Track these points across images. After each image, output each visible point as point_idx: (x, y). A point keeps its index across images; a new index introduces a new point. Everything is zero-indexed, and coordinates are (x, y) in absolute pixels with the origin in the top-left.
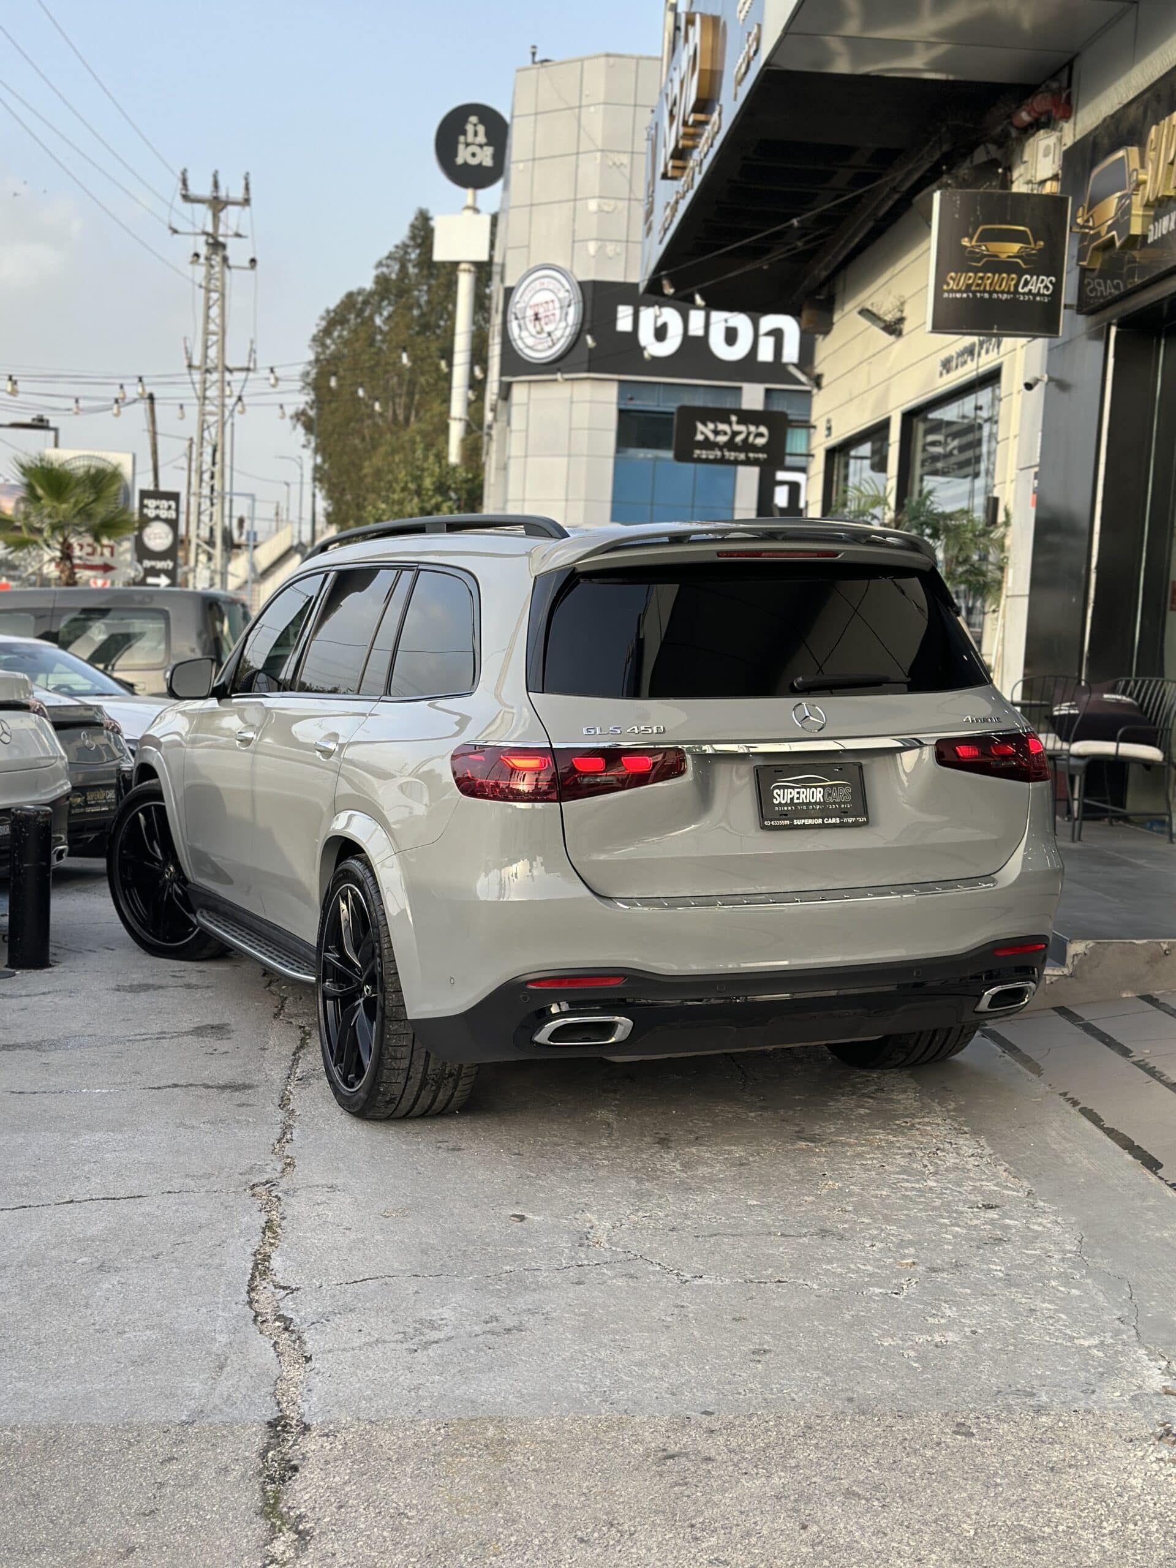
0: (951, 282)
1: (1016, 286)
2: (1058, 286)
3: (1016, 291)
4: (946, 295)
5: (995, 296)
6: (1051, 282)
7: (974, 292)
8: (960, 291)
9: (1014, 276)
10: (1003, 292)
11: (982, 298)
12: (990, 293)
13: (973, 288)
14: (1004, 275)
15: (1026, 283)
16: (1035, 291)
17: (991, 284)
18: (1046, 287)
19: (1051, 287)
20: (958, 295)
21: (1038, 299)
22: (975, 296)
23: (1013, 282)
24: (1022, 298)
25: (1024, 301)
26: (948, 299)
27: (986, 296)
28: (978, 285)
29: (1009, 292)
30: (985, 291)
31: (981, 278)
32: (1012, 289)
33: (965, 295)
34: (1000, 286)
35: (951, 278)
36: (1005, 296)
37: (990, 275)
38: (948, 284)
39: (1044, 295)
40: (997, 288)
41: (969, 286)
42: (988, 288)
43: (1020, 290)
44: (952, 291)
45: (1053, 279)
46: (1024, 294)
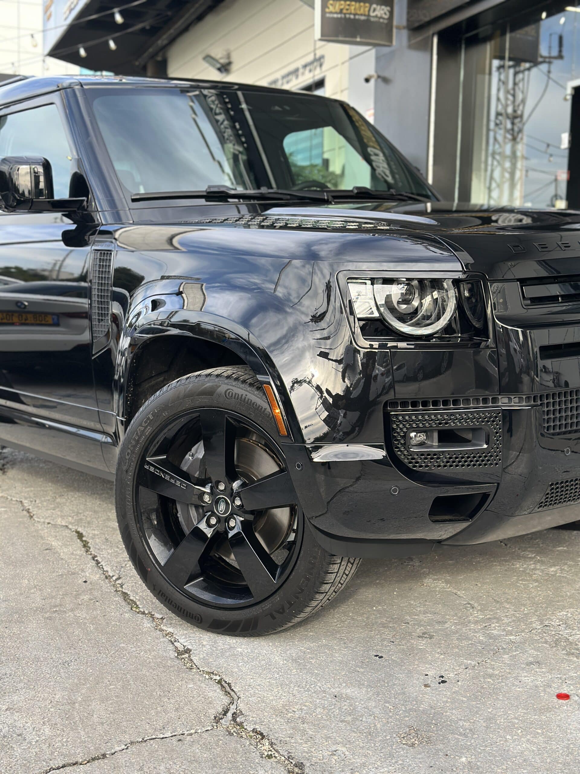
0: (331, 7)
1: (369, 11)
2: (391, 13)
3: (369, 15)
4: (328, 15)
5: (357, 17)
6: (388, 10)
7: (345, 14)
8: (336, 13)
9: (367, 5)
10: (361, 15)
11: (350, 18)
12: (355, 15)
13: (345, 11)
14: (362, 4)
15: (374, 10)
16: (379, 15)
17: (355, 9)
18: (385, 14)
19: (388, 13)
20: (335, 16)
21: (381, 20)
22: (345, 17)
23: (367, 9)
24: (372, 19)
25: (373, 22)
26: (329, 18)
27: (352, 17)
28: (347, 10)
29: (365, 15)
30: (350, 14)
31: (349, 5)
32: (367, 13)
33: (339, 16)
34: (360, 10)
35: (332, 5)
36: (363, 18)
37: (353, 3)
38: (329, 8)
39: (384, 19)
40: (358, 12)
41: (341, 10)
42: (353, 12)
43: (372, 14)
44: (331, 13)
45: (389, 8)
46: (373, 17)
